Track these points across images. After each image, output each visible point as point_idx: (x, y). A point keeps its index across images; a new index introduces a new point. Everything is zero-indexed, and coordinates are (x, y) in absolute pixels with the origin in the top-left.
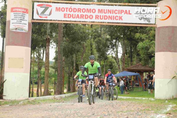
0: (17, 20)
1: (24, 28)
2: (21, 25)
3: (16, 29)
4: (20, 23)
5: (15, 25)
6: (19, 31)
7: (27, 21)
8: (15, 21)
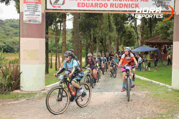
0: (30, 12)
1: (38, 19)
2: (35, 16)
3: (30, 20)
4: (33, 15)
5: (28, 17)
6: (32, 23)
7: (40, 11)
8: (28, 13)
